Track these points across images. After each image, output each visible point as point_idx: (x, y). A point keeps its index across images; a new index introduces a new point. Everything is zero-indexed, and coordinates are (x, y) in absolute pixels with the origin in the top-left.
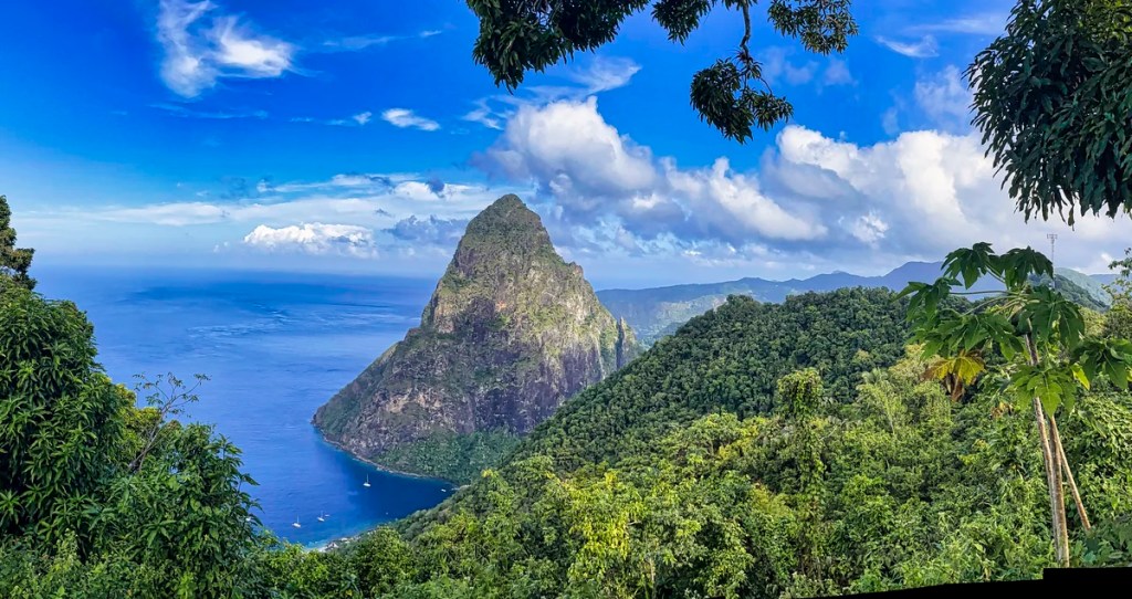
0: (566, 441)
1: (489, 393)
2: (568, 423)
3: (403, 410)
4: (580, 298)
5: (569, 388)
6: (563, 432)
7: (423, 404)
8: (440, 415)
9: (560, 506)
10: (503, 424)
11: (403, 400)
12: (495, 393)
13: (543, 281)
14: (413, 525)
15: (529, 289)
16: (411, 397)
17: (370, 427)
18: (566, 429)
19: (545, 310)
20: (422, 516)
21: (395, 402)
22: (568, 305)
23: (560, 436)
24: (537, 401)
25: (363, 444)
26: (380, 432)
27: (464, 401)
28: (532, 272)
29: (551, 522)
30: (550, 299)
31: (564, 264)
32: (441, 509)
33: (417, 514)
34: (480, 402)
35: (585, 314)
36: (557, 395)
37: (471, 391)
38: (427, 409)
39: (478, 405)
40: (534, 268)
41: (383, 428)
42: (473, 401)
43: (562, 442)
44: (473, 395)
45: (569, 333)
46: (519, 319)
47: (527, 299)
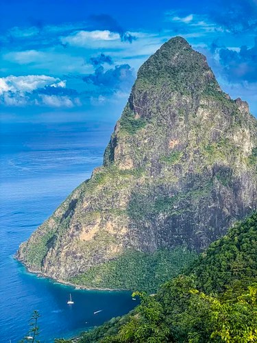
0: (239, 256)
1: (168, 218)
2: (240, 241)
3: (94, 238)
4: (247, 131)
5: (239, 211)
6: (236, 249)
7: (112, 232)
8: (127, 239)
9: (205, 316)
10: (181, 243)
11: (95, 229)
12: (174, 218)
13: (211, 117)
14: (110, 330)
15: (199, 126)
16: (101, 225)
17: (67, 254)
18: (238, 246)
19: (214, 144)
20: (117, 322)
21: (87, 231)
22: (236, 138)
23: (233, 252)
24: (212, 223)
25: (63, 270)
26: (76, 257)
27: (147, 225)
28: (201, 110)
29: (196, 328)
30: (217, 134)
31: (231, 100)
32: (132, 315)
33: (113, 320)
34: (160, 226)
35: (252, 146)
36: (229, 218)
37: (152, 217)
38: (115, 235)
39: (159, 229)
40: (202, 106)
41: (79, 255)
42: (154, 225)
43: (235, 256)
44: (154, 221)
45: (237, 164)
46: (192, 154)
47: (197, 135)
